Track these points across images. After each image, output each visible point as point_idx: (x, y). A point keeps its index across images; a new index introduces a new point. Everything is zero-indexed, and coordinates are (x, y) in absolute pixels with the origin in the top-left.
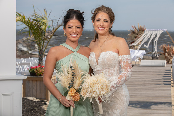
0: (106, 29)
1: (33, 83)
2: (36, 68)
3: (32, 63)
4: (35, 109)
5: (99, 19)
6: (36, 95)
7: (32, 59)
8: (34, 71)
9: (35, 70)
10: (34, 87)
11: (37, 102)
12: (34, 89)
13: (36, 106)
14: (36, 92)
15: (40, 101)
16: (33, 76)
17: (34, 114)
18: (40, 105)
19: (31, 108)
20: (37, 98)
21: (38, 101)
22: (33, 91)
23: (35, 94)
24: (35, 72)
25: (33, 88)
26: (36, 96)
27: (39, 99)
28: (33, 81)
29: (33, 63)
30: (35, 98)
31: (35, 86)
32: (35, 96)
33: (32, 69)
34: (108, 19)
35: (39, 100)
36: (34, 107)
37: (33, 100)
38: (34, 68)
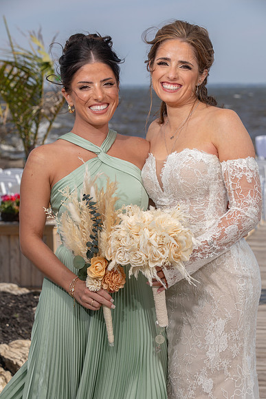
0: (184, 88)
1: (9, 242)
2: (17, 200)
3: (6, 186)
4: (14, 318)
5: (166, 59)
6: (20, 276)
7: (9, 172)
8: (10, 207)
9: (15, 207)
10: (13, 253)
11: (22, 296)
12: (12, 260)
13: (16, 308)
14: (20, 267)
15: (29, 294)
16: (8, 223)
17: (13, 332)
18: (29, 304)
19: (4, 316)
20: (21, 286)
21: (25, 295)
22: (10, 265)
23: (15, 273)
24: (13, 210)
25: (11, 257)
26: (19, 278)
27: (27, 287)
28: (9, 236)
29: (10, 185)
30: (15, 286)
31: (15, 250)
32: (16, 279)
33: (6, 202)
34: (192, 61)
35: (27, 291)
36: (10, 312)
37: (8, 291)
38: (12, 199)
